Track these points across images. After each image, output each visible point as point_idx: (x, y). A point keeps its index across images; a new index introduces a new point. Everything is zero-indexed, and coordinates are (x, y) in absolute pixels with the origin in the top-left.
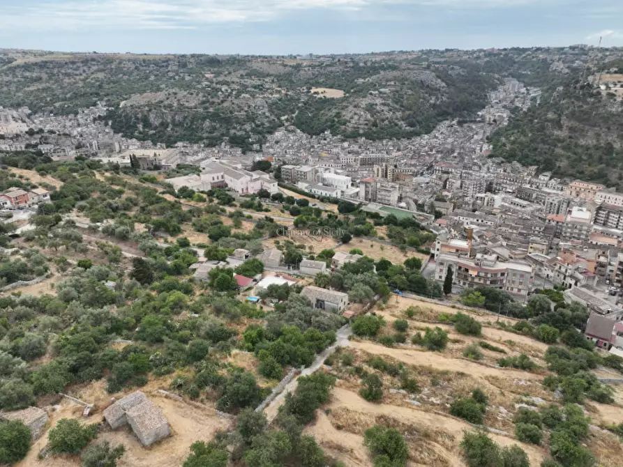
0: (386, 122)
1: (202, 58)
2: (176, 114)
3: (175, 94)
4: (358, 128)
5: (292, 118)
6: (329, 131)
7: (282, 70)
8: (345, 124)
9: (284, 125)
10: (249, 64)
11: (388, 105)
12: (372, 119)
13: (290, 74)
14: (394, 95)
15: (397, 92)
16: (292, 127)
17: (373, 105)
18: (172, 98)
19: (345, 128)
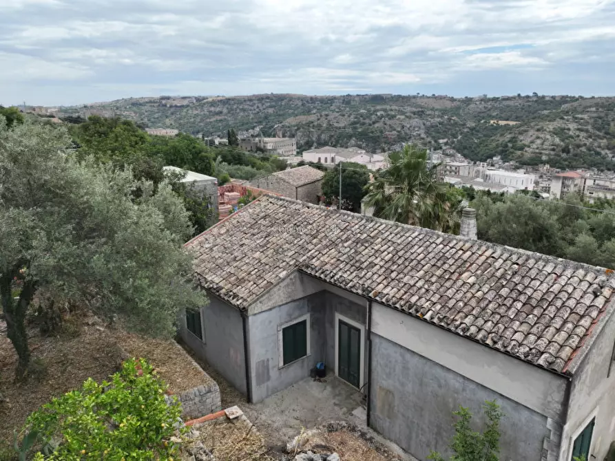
0: (583, 149)
1: (367, 97)
2: (322, 133)
3: (327, 115)
4: (541, 153)
5: (453, 142)
6: (499, 157)
7: (449, 105)
8: (521, 149)
9: (441, 148)
10: (413, 100)
11: (587, 131)
12: (562, 143)
13: (458, 108)
14: (595, 121)
15: (600, 118)
16: (452, 151)
17: (564, 129)
18: (323, 119)
19: (522, 154)
